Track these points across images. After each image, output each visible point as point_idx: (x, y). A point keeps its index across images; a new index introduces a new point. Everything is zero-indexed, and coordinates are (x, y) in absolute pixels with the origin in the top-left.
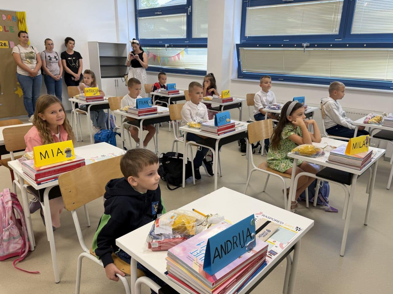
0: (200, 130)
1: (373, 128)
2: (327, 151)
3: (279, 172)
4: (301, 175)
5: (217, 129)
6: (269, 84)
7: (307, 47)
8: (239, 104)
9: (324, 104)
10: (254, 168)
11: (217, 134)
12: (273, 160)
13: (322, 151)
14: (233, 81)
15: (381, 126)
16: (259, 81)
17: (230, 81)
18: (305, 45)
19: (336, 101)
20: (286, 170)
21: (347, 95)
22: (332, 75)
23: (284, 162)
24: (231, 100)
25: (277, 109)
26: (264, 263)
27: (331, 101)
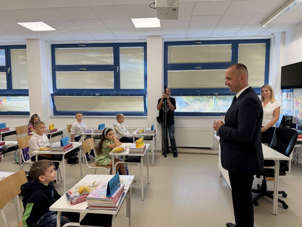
0: (50, 151)
1: (141, 135)
2: (128, 148)
3: (105, 166)
4: (117, 164)
5: (63, 148)
6: (81, 117)
7: (98, 96)
8: (61, 132)
9: (116, 126)
10: (89, 167)
11: (64, 151)
12: (99, 160)
13: (125, 149)
14: (51, 117)
15: (144, 134)
16: (75, 116)
17: (49, 118)
18: (97, 94)
19: (121, 124)
20: (108, 164)
21: (126, 121)
22: (114, 110)
23: (106, 160)
24: (56, 130)
25: (90, 132)
26: (124, 193)
27: (119, 125)
